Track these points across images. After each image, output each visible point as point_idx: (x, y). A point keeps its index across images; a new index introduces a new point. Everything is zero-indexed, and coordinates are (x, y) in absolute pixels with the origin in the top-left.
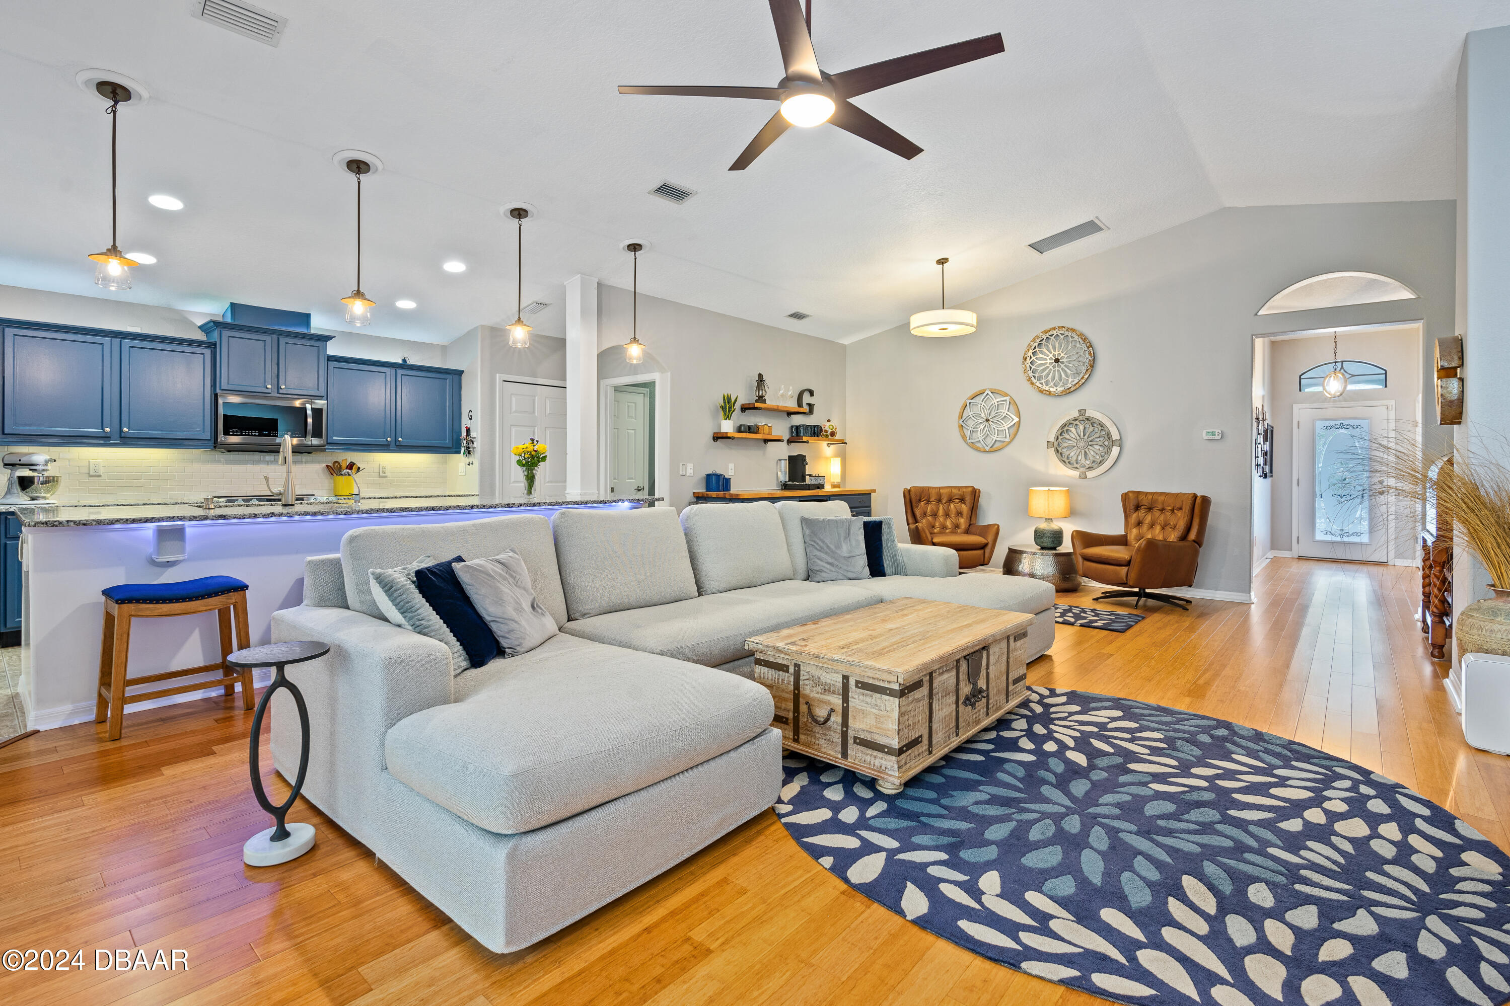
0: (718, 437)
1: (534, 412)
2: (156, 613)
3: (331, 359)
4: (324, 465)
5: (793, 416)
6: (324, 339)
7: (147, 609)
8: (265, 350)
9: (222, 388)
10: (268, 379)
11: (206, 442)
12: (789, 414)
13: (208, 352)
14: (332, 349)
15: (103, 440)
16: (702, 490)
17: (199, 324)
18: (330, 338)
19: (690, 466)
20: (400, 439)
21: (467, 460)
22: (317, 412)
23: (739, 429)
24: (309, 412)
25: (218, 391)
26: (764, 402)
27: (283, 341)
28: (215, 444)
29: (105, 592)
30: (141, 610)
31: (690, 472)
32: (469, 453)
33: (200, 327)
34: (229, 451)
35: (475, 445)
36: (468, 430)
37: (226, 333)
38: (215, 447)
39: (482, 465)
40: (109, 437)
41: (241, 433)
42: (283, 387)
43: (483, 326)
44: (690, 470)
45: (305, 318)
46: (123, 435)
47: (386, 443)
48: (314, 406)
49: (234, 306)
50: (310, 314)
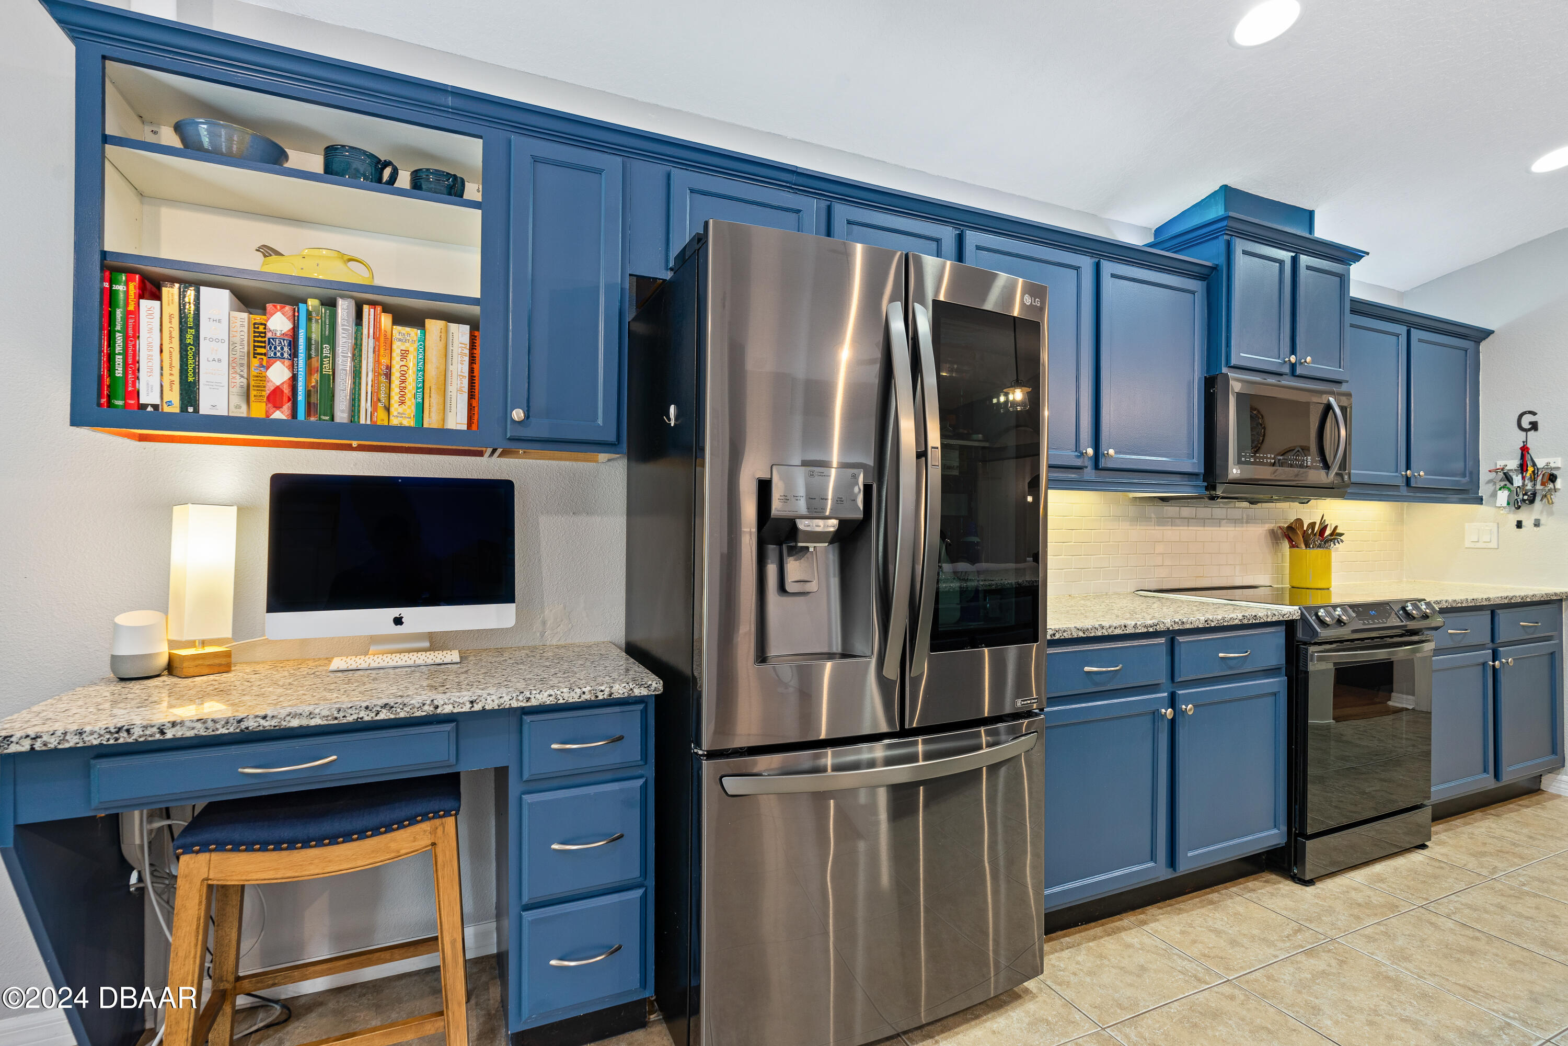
3: (1352, 304)
6: (1354, 258)
8: (1281, 282)
9: (1231, 363)
10: (1283, 346)
11: (1194, 478)
13: (1201, 287)
15: (1075, 475)
18: (1357, 256)
21: (1513, 516)
22: (1344, 414)
24: (1339, 414)
25: (1225, 370)
27: (1303, 259)
28: (1209, 480)
37: (1238, 244)
38: (1209, 488)
42: (1302, 361)
45: (1308, 216)
46: (1100, 464)
47: (1398, 482)
48: (1340, 402)
49: (1228, 193)
50: (1313, 211)
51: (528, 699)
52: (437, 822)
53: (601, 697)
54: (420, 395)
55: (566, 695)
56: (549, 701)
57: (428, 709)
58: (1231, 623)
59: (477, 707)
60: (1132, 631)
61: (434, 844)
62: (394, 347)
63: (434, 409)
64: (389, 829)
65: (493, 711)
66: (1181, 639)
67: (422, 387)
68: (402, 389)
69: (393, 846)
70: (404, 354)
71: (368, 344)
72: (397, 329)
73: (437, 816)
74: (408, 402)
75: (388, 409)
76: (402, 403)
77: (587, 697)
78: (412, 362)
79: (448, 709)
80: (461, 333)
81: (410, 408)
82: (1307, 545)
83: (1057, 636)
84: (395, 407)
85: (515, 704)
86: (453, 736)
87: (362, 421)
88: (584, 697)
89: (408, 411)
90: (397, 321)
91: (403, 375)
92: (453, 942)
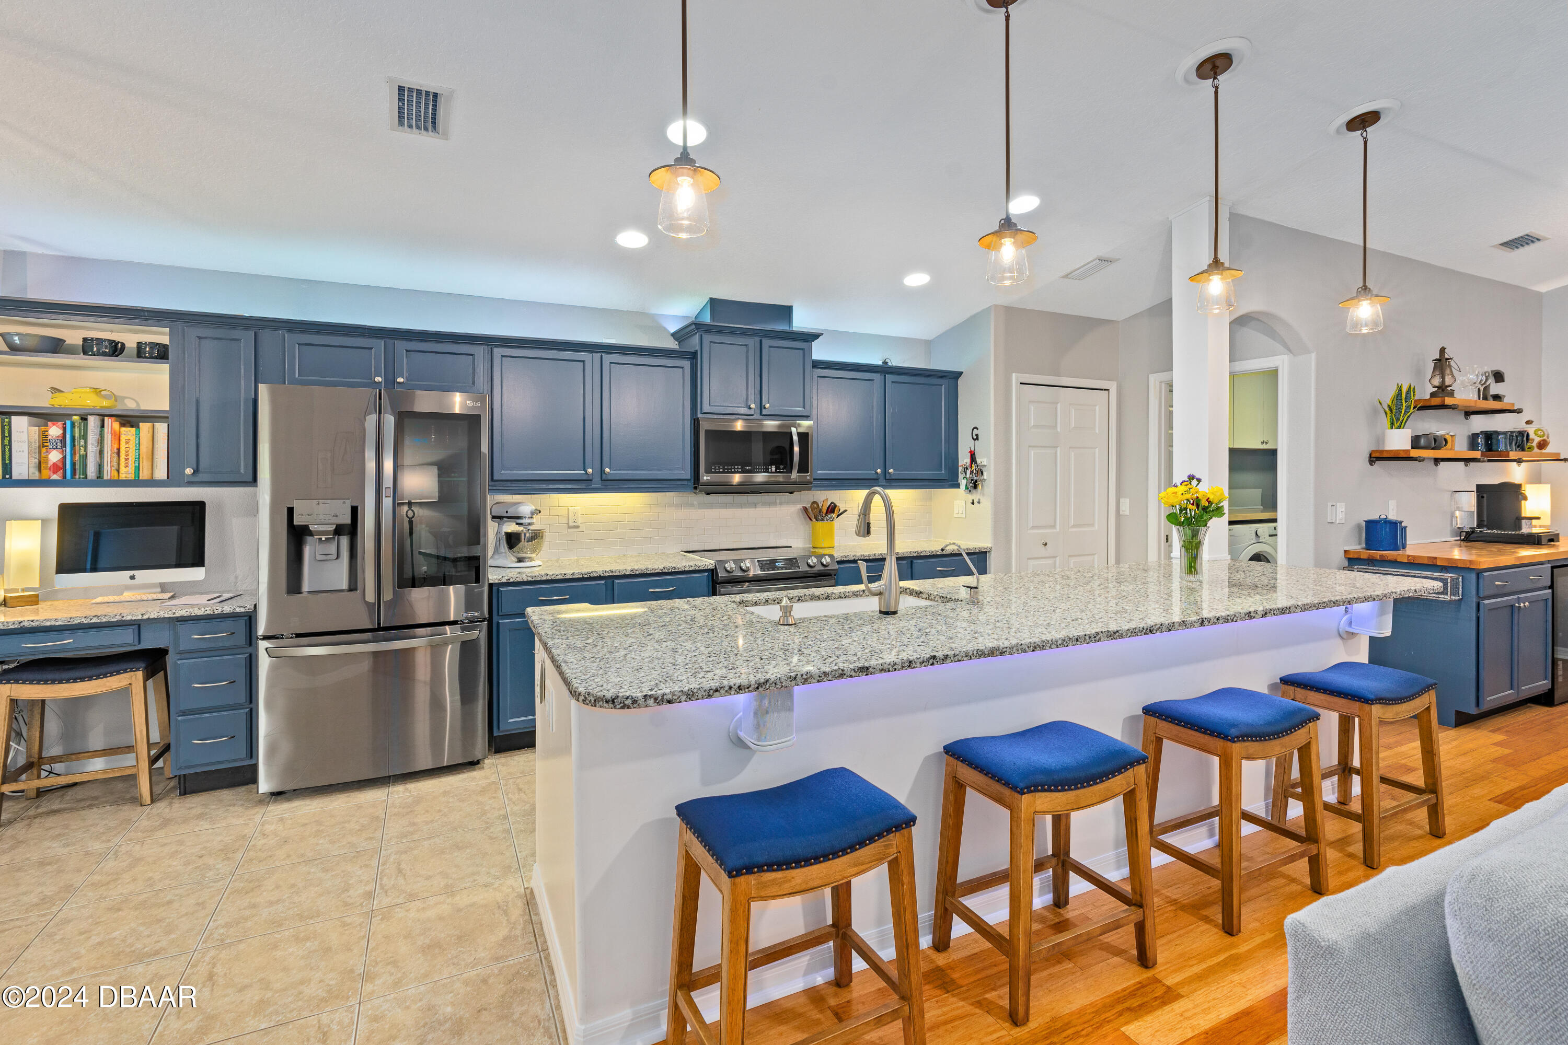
0: (1377, 457)
1: (1055, 427)
2: (786, 888)
3: (818, 365)
4: (800, 506)
5: (1473, 417)
6: (811, 337)
7: (774, 882)
8: (747, 358)
9: (704, 411)
10: (751, 397)
11: (685, 482)
12: (1468, 414)
13: (687, 364)
14: (819, 352)
15: (583, 485)
16: (1356, 547)
17: (672, 331)
18: (816, 336)
19: (1341, 507)
20: (891, 471)
21: (970, 497)
22: (804, 437)
23: (1416, 442)
24: (795, 438)
25: (699, 415)
26: (1451, 394)
27: (767, 342)
28: (696, 483)
29: (682, 810)
30: (764, 886)
31: (1340, 517)
32: (975, 487)
33: (673, 335)
34: (708, 494)
35: (985, 476)
36: (973, 455)
37: (707, 338)
38: (695, 488)
39: (996, 505)
40: (591, 480)
41: (724, 469)
42: (767, 406)
43: (996, 306)
44: (1340, 513)
45: (786, 312)
46: (604, 477)
47: (875, 477)
48: (800, 430)
49: (714, 303)
50: (792, 306)
51: (174, 613)
52: (132, 673)
53: (216, 612)
54: (137, 462)
55: (196, 612)
56: (188, 614)
57: (118, 618)
58: (653, 571)
59: (145, 617)
60: (571, 577)
61: (130, 684)
62: (121, 438)
63: (145, 469)
64: (105, 676)
65: (154, 619)
66: (617, 581)
67: (138, 458)
68: (127, 460)
69: (108, 684)
70: (127, 442)
71: (108, 437)
72: (123, 429)
73: (131, 670)
74: (130, 466)
75: (118, 471)
76: (127, 466)
77: (208, 612)
78: (132, 445)
79: (129, 618)
80: (162, 429)
81: (131, 469)
82: (817, 520)
83: (511, 580)
84: (123, 469)
85: (166, 616)
86: (137, 631)
87: (105, 478)
88: (206, 613)
89: (130, 471)
90: (123, 425)
91: (127, 452)
92: (141, 731)
